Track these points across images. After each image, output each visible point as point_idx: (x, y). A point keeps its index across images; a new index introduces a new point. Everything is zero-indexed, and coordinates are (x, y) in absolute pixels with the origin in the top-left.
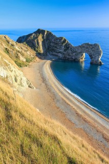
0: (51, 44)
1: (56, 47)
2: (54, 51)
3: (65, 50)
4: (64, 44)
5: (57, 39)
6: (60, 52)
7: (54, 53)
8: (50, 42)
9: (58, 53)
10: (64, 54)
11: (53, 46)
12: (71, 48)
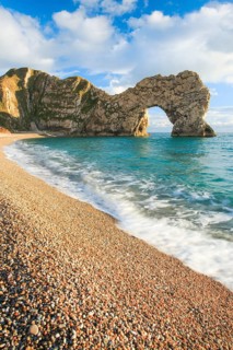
0: (45, 100)
1: (57, 105)
2: (52, 115)
3: (84, 110)
4: (81, 93)
5: (60, 83)
6: (69, 117)
7: (52, 123)
8: (42, 96)
9: (64, 119)
10: (81, 120)
11: (49, 105)
12: (103, 102)
